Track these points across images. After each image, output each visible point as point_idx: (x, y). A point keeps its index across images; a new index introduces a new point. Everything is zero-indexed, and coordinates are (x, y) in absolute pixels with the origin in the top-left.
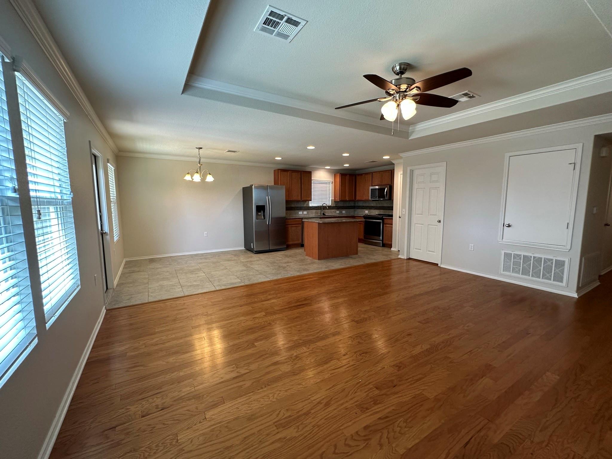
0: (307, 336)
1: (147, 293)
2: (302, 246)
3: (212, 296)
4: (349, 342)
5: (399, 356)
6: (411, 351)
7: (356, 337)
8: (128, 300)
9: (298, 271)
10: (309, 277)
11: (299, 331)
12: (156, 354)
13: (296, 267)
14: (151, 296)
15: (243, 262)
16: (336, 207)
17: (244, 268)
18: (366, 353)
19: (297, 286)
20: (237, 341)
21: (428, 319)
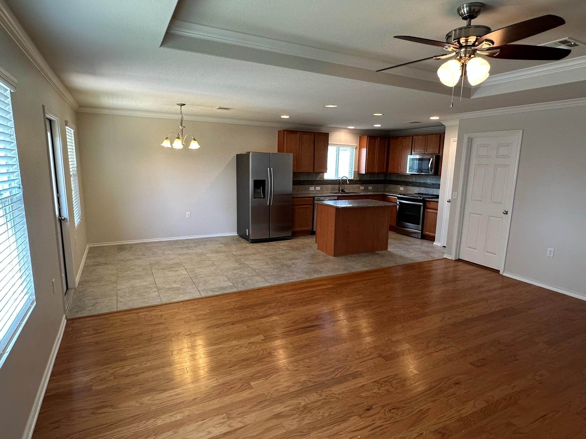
0: (319, 376)
1: (115, 298)
2: (313, 233)
3: (196, 306)
4: (374, 388)
5: (443, 417)
6: (460, 411)
7: (385, 382)
8: (93, 306)
9: (307, 273)
10: (321, 283)
11: (308, 367)
12: (128, 390)
13: (305, 266)
14: (121, 302)
15: (235, 255)
16: (360, 180)
17: (237, 265)
18: (398, 408)
19: (306, 296)
20: (228, 378)
21: (483, 359)
